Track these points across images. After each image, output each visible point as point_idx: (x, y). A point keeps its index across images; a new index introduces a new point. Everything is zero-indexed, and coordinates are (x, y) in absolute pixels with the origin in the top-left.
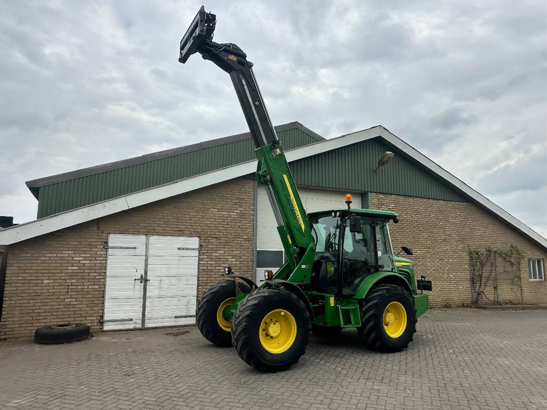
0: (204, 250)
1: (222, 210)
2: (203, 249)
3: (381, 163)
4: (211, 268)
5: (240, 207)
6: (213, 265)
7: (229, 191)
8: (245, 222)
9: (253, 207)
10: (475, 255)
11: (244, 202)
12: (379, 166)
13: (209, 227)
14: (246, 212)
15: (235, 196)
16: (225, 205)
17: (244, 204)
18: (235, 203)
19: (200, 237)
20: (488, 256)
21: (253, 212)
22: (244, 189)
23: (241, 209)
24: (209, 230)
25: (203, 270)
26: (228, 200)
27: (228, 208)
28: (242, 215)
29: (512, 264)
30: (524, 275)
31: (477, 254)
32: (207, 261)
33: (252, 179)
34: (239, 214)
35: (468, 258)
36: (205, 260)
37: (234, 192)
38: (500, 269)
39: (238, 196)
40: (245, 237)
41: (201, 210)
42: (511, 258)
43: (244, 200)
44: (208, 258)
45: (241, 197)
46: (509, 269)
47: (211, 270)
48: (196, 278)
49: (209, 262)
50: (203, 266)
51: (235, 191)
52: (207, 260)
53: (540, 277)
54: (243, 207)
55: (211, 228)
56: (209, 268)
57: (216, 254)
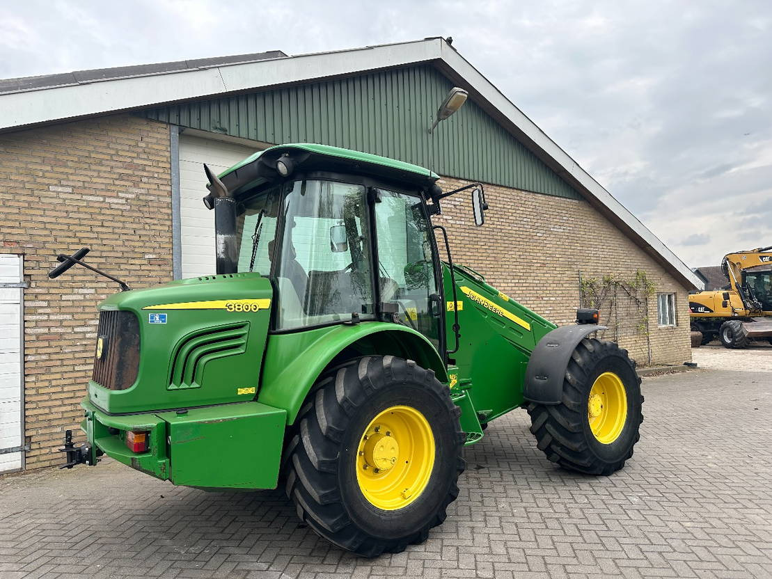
0: (37, 287)
1: (86, 191)
2: (33, 285)
3: (444, 113)
4: (60, 330)
5: (136, 185)
6: (65, 323)
7: (105, 144)
8: (148, 221)
9: (168, 188)
10: (587, 289)
11: (145, 174)
12: (439, 120)
13: (51, 230)
14: (152, 198)
15: (121, 159)
16: (95, 180)
17: (144, 180)
18: (121, 177)
19: (24, 255)
20: (606, 290)
21: (168, 200)
22: (143, 145)
23: (137, 191)
24: (51, 239)
25: (38, 336)
26: (103, 168)
27: (103, 187)
28: (141, 204)
29: (637, 302)
30: (652, 320)
31: (591, 286)
32: (48, 314)
33: (162, 122)
34: (135, 202)
35: (576, 294)
36: (40, 311)
37: (117, 150)
38: (621, 311)
39: (129, 160)
40: (151, 256)
41: (24, 188)
42: (636, 293)
43: (144, 170)
44: (49, 306)
45: (136, 161)
46: (633, 309)
47: (61, 334)
48: (17, 358)
49: (52, 317)
50: (36, 327)
51: (119, 147)
52: (48, 310)
53: (671, 322)
54: (142, 185)
55: (54, 233)
56: (53, 330)
57: (74, 297)
